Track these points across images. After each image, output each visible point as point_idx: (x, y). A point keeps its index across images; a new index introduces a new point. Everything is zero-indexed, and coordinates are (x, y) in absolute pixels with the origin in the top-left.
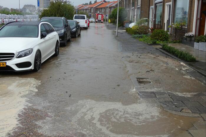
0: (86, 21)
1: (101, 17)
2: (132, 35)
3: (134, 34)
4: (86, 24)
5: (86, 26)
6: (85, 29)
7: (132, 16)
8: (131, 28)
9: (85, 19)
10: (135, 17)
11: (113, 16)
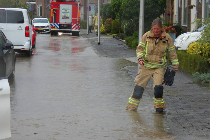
0: (27, 28)
1: (70, 15)
2: (194, 75)
3: (199, 71)
4: (28, 38)
5: (26, 44)
6: (26, 54)
7: (180, 10)
8: (185, 51)
9: (22, 22)
10: (194, 11)
11: (117, 11)
